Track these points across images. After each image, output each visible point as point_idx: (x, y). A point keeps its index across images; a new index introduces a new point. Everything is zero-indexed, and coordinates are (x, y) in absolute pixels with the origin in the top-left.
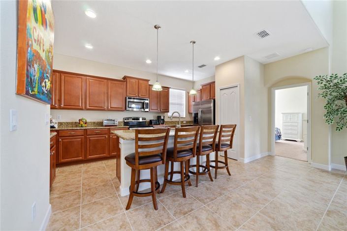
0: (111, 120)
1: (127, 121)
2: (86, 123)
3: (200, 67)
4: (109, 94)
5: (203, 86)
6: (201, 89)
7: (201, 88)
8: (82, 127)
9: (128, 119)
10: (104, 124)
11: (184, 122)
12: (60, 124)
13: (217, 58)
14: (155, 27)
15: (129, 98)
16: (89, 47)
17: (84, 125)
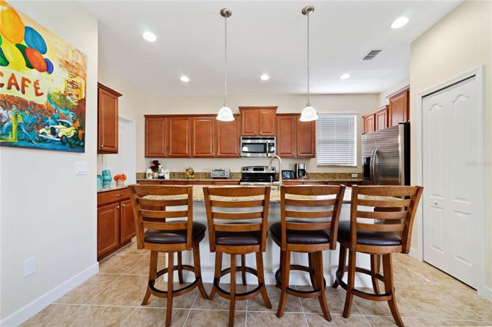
0: (221, 170)
1: (246, 172)
2: (192, 174)
3: (367, 58)
4: (219, 135)
5: (390, 99)
6: (387, 106)
7: (388, 104)
8: (188, 178)
9: (247, 170)
10: (212, 176)
11: (353, 176)
12: (172, 174)
13: (400, 22)
14: (222, 14)
15: (243, 139)
16: (185, 79)
17: (190, 176)
